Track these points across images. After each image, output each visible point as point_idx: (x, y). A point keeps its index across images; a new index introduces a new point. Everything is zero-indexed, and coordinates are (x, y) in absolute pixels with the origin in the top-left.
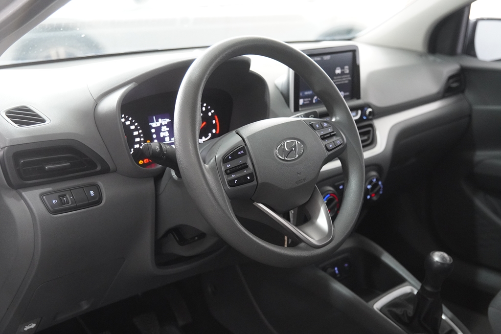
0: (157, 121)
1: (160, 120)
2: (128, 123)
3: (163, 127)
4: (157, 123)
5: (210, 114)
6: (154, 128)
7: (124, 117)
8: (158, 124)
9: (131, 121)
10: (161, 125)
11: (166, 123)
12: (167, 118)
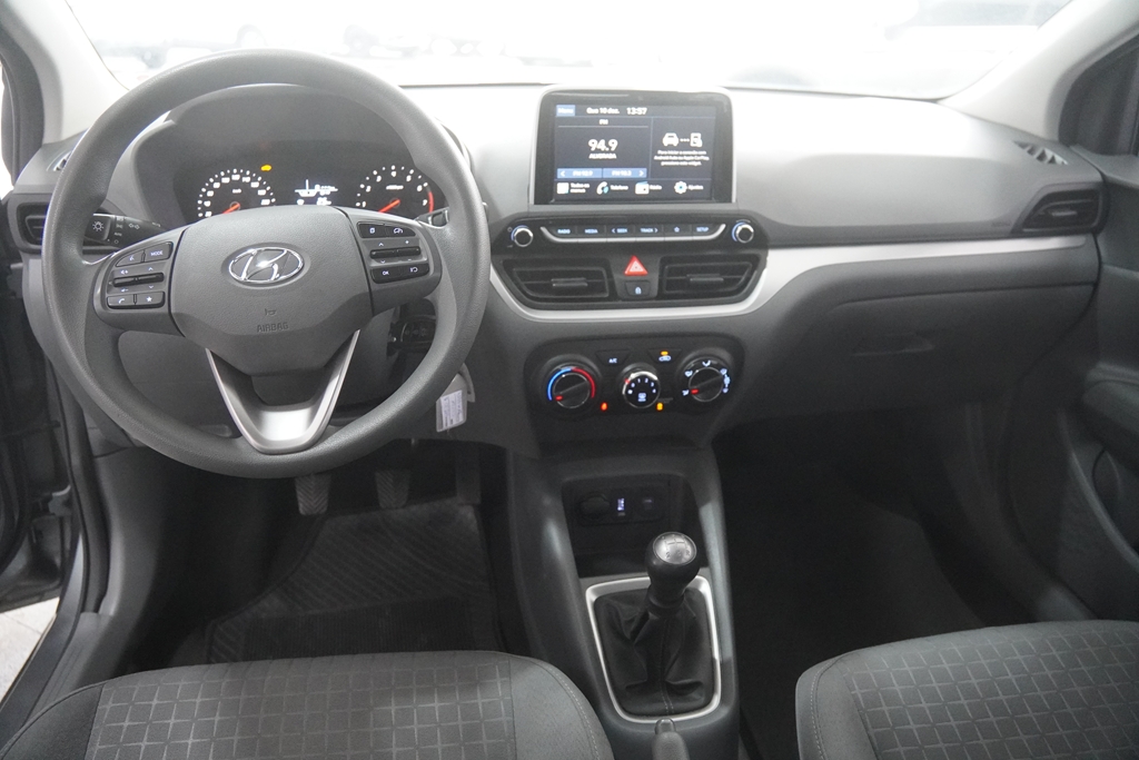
0: (312, 187)
1: (317, 186)
2: (255, 185)
3: (320, 199)
4: (311, 191)
5: (420, 188)
6: (302, 198)
7: (250, 175)
8: (312, 193)
9: (261, 183)
10: (318, 195)
11: (328, 193)
12: (332, 185)
